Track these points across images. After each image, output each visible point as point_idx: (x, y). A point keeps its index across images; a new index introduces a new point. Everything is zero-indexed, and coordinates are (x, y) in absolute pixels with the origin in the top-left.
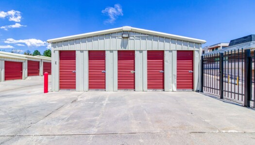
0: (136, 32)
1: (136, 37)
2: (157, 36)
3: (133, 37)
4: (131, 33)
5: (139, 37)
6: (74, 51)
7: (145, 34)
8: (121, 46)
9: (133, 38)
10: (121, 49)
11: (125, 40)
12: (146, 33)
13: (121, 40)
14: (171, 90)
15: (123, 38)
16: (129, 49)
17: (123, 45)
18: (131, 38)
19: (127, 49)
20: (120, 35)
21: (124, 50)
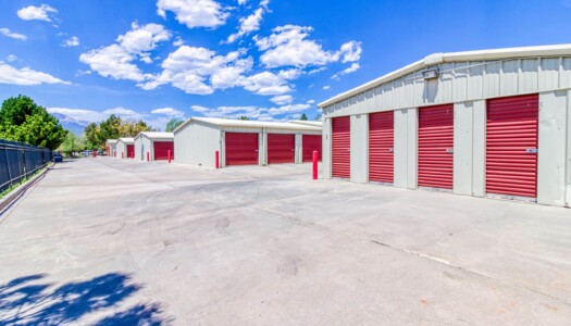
0: (455, 62)
1: (456, 72)
2: (515, 59)
3: (450, 73)
4: (444, 65)
5: (464, 71)
6: (348, 118)
7: (481, 61)
8: (424, 98)
9: (450, 76)
10: (423, 105)
11: (432, 83)
12: (482, 58)
13: (423, 84)
14: (562, 203)
15: (428, 80)
16: (441, 103)
17: (428, 94)
18: (445, 76)
19: (436, 103)
20: (420, 75)
21: (431, 104)
